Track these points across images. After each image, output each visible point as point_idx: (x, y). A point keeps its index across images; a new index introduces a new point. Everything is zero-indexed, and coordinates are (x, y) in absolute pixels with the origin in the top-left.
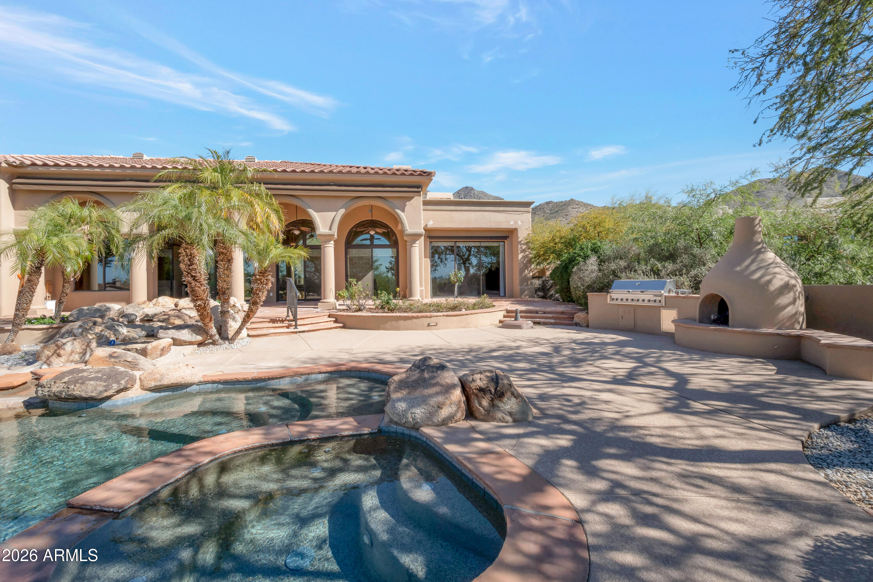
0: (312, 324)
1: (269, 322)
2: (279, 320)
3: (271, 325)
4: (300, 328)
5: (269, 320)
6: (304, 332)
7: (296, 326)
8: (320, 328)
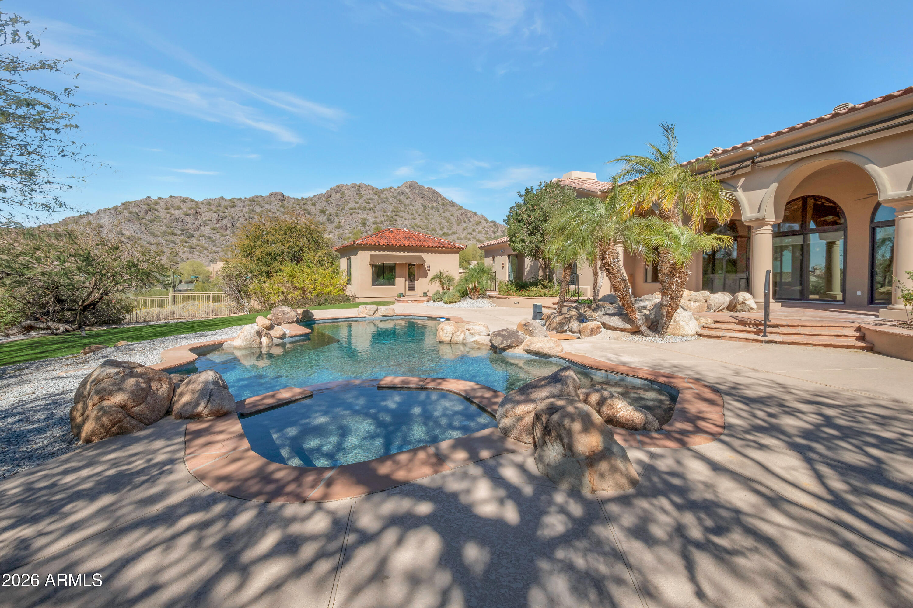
0: (800, 334)
1: (737, 324)
2: (751, 323)
3: (740, 327)
4: (770, 337)
5: (737, 321)
6: (775, 342)
7: (765, 334)
8: (808, 342)
